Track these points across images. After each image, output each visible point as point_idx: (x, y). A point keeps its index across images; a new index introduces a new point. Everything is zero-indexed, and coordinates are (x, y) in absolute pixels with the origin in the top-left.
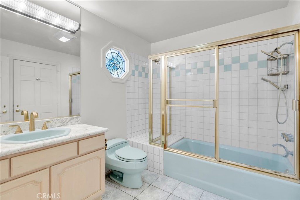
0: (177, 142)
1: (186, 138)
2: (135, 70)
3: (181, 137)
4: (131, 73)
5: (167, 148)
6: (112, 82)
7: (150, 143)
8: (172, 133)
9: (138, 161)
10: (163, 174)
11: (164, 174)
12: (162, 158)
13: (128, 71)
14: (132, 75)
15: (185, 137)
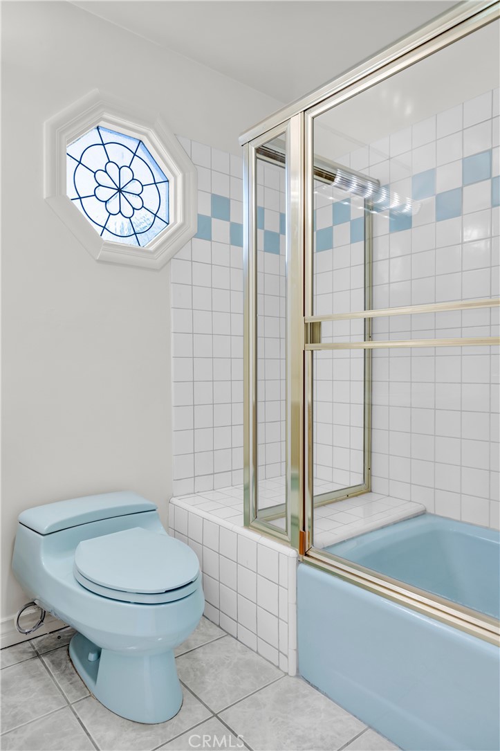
0: (382, 528)
1: (434, 515)
2: (214, 215)
3: (412, 509)
4: (193, 227)
5: (310, 553)
6: (99, 261)
7: (247, 524)
8: (374, 489)
9: (146, 600)
10: (293, 672)
11: (298, 669)
12: (288, 597)
13: (180, 220)
14: (195, 237)
15: (430, 510)
